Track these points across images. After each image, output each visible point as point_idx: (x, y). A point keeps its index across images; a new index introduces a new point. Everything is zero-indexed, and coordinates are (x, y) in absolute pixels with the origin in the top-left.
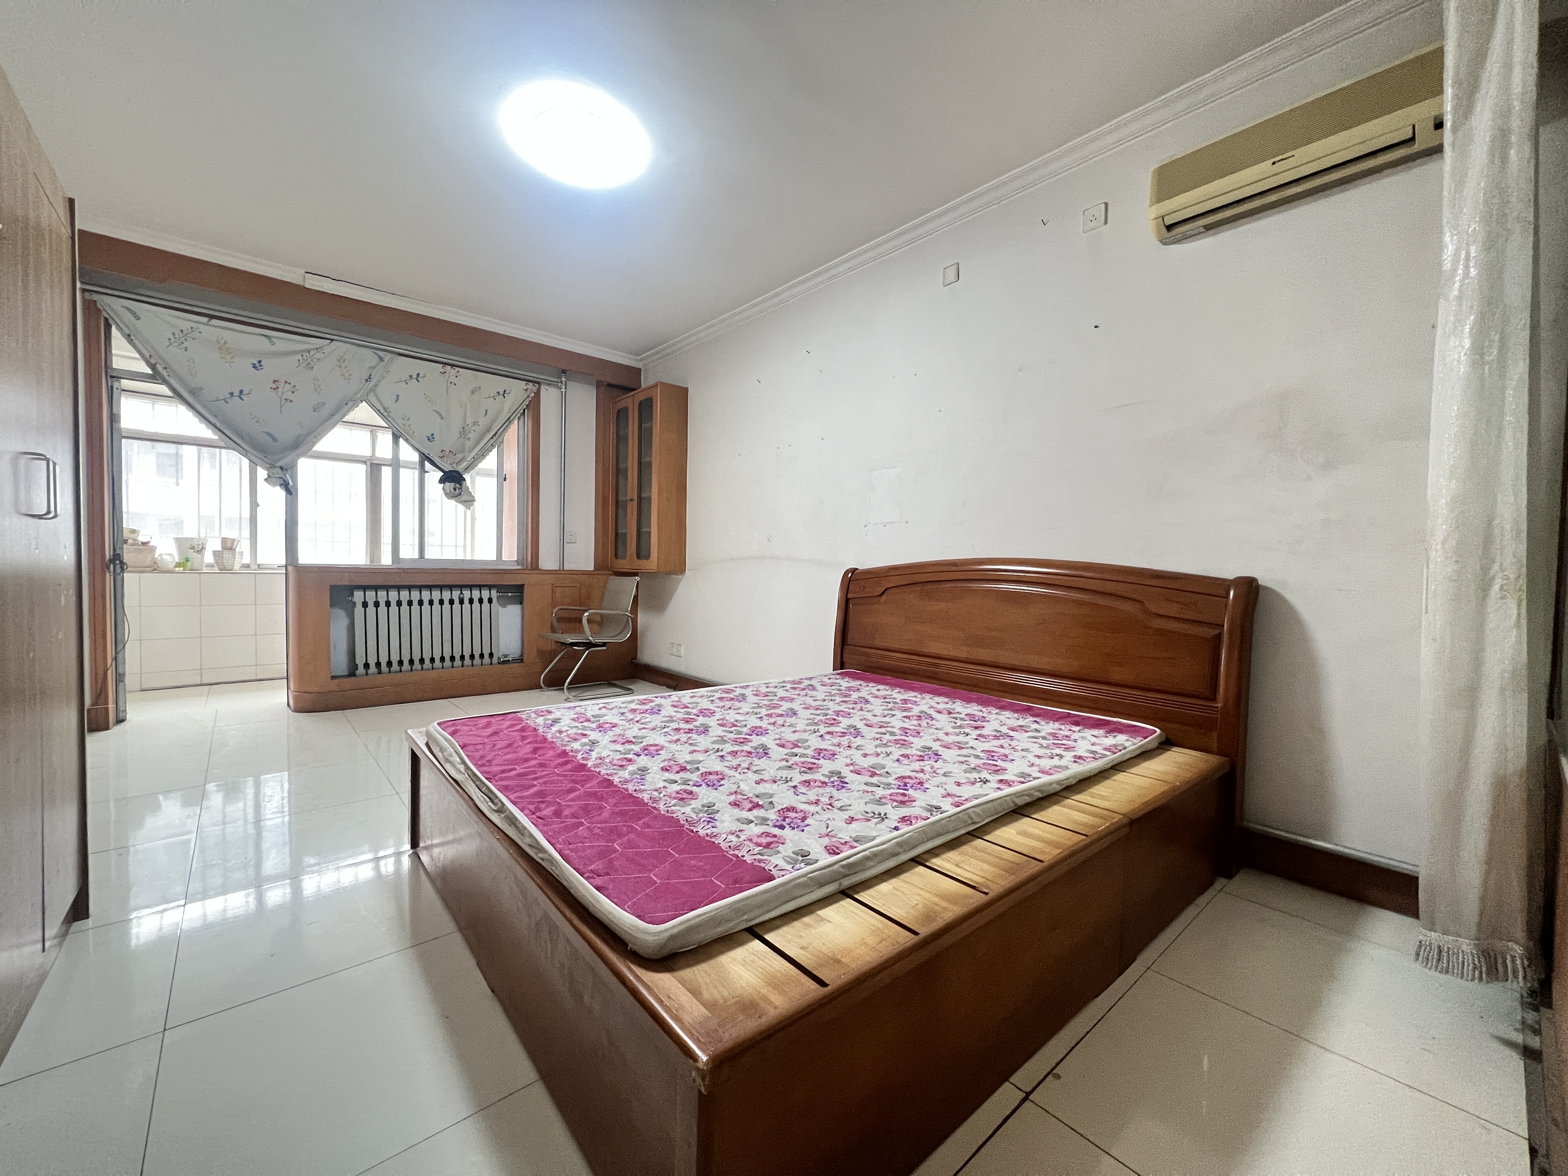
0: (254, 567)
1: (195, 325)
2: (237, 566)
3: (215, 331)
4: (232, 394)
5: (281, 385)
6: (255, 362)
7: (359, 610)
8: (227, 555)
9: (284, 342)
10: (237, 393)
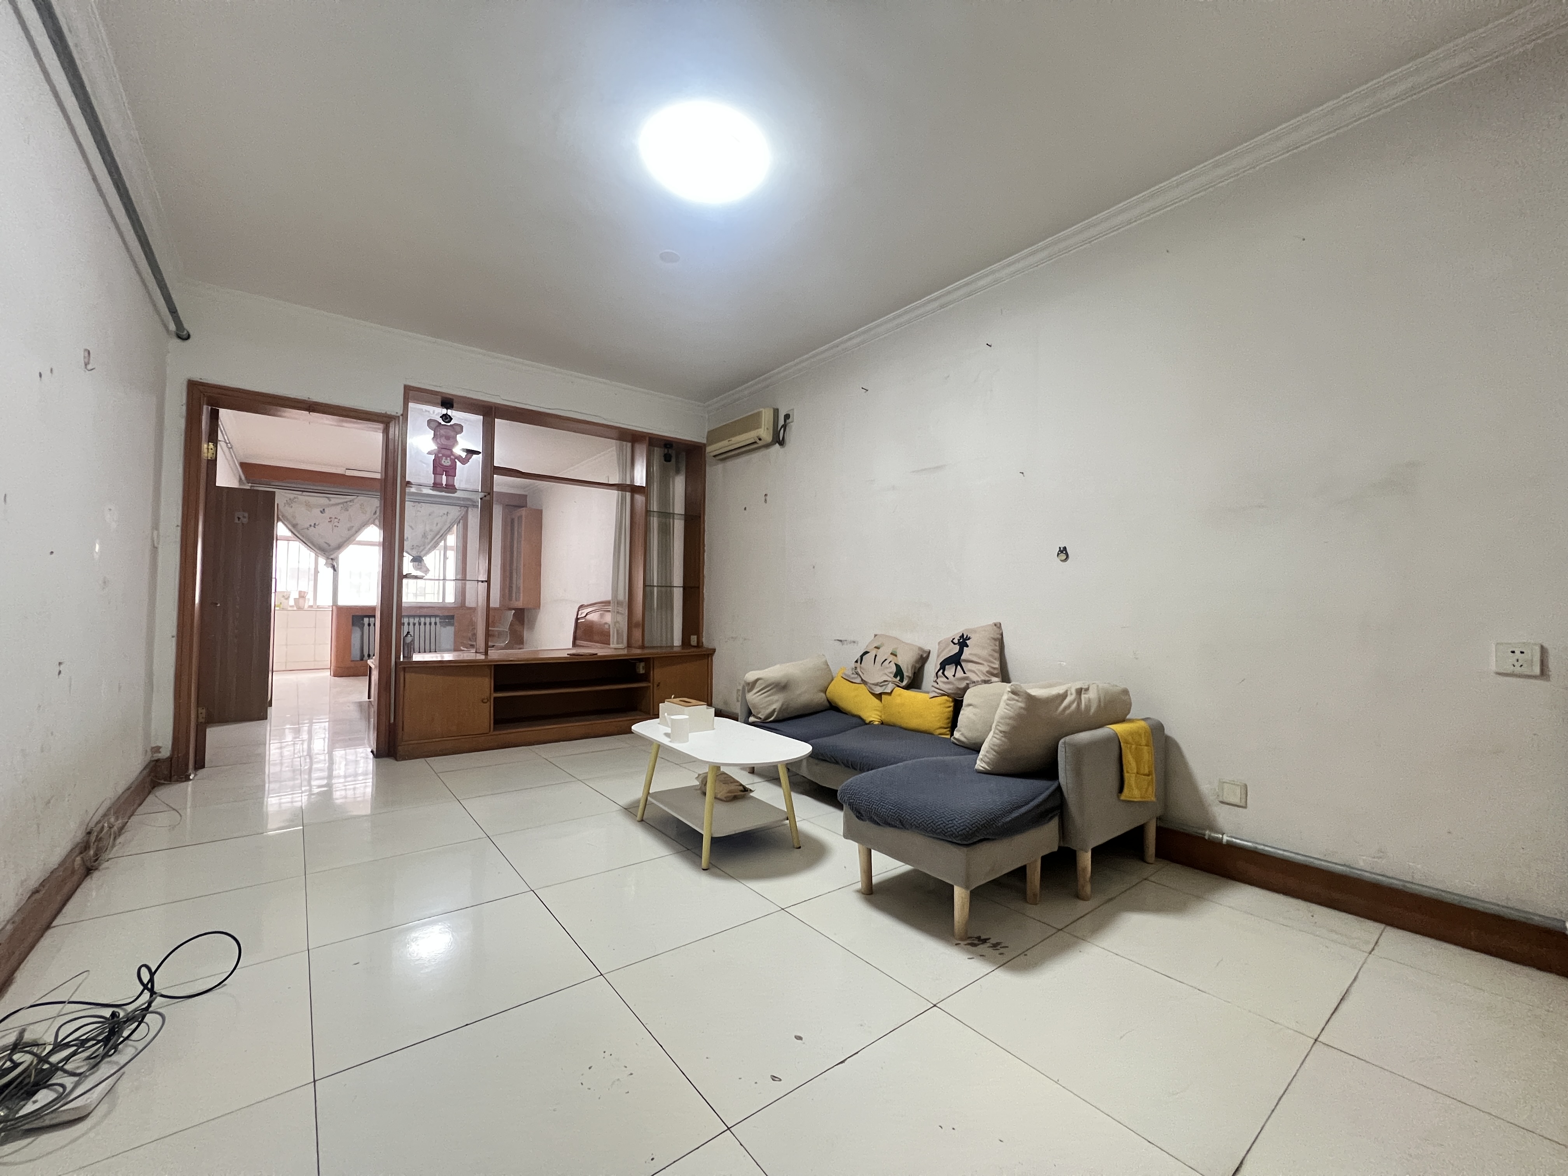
0: (314, 607)
1: (296, 496)
2: (306, 607)
3: (303, 498)
4: (311, 526)
5: (332, 519)
6: (322, 510)
7: (366, 626)
8: (301, 601)
9: (336, 499)
10: (313, 525)
